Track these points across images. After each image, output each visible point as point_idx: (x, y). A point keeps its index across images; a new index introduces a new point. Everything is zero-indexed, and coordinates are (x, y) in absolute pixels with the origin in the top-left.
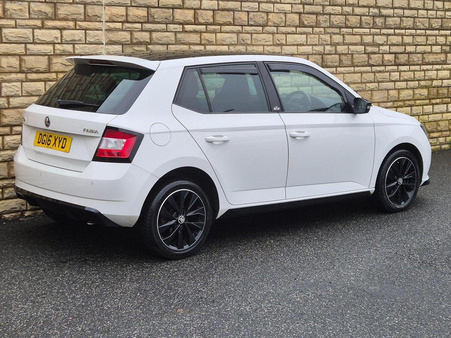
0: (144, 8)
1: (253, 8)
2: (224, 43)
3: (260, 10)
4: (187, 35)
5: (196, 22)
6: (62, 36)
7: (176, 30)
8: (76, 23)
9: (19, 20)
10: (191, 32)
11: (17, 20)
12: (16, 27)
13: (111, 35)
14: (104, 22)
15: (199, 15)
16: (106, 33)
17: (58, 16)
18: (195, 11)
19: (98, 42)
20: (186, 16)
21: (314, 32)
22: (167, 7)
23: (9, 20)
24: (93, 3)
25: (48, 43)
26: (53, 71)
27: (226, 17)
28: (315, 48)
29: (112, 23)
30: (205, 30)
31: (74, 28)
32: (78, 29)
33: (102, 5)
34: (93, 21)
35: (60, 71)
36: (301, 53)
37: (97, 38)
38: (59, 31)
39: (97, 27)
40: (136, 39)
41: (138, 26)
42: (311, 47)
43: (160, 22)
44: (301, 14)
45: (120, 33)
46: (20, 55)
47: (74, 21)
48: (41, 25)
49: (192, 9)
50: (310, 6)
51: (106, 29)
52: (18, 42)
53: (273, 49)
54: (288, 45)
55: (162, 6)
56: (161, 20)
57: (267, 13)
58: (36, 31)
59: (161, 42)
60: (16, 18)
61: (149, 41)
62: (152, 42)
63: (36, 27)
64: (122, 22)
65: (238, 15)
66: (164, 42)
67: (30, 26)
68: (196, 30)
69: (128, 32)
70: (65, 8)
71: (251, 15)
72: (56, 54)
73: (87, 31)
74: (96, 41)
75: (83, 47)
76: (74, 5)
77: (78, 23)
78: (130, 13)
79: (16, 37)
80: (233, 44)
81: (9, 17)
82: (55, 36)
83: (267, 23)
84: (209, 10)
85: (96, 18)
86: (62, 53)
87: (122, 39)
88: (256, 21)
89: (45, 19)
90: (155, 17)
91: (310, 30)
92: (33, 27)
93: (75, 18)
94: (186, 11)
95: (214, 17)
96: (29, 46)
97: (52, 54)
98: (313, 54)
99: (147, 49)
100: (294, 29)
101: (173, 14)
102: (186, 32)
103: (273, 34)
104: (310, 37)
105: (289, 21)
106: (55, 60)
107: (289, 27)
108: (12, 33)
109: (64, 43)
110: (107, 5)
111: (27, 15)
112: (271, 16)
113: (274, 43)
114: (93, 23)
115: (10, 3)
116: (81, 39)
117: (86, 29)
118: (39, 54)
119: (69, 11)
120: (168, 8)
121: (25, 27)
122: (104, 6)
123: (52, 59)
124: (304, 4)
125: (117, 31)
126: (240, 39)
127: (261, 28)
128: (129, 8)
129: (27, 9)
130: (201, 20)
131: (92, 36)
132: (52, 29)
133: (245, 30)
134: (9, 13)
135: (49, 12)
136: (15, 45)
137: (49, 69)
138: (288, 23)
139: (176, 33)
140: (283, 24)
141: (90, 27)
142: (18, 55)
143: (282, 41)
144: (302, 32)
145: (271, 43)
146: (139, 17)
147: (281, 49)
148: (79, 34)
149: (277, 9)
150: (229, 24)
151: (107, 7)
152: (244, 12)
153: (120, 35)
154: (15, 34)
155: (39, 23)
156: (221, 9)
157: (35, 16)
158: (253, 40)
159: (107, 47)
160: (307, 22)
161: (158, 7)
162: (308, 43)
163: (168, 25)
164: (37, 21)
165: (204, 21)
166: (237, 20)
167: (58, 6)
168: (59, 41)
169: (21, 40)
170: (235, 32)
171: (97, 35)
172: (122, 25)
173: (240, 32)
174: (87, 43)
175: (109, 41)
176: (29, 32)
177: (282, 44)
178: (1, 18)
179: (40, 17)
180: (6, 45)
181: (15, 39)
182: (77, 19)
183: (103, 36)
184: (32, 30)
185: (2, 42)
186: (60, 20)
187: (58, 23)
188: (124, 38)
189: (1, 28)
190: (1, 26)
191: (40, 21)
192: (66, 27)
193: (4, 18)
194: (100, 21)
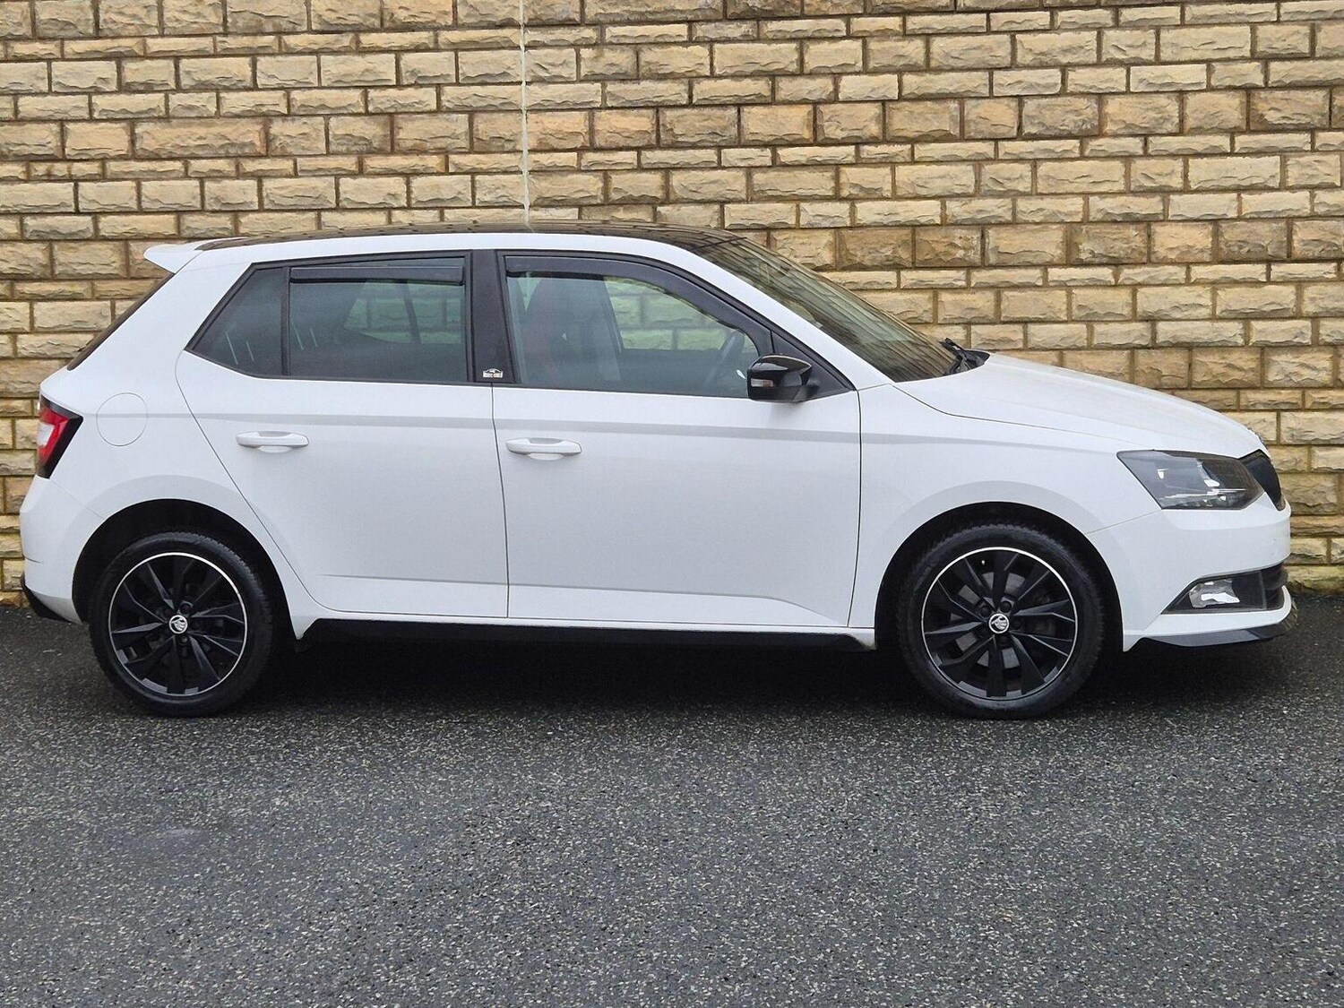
0: (644, 111)
1: (1039, 85)
2: (923, 192)
3: (1070, 88)
4: (785, 174)
5: (820, 138)
6: (409, 192)
7: (751, 163)
8: (447, 158)
9: (302, 159)
10: (803, 166)
11: (299, 159)
12: (296, 175)
13: (544, 184)
14: (525, 152)
15: (826, 118)
16: (532, 179)
17: (399, 145)
18: (815, 109)
19: (505, 201)
20: (781, 124)
21: (1317, 145)
22: (717, 102)
23: (278, 160)
24: (493, 109)
25: (373, 209)
27: (927, 119)
28: (1322, 196)
29: (546, 154)
30: (851, 159)
31: (439, 170)
32: (452, 174)
33: (520, 111)
34: (492, 150)
36: (1255, 216)
37: (501, 192)
38: (401, 180)
39: (505, 166)
40: (616, 190)
41: (630, 157)
42: (1307, 193)
43: (695, 143)
44: (1256, 93)
45: (570, 176)
47: (443, 153)
48: (354, 168)
49: (804, 102)
50: (1297, 64)
51: (531, 169)
52: (298, 208)
53: (1122, 205)
54: (1197, 191)
55: (702, 103)
56: (697, 139)
57: (1101, 97)
58: (343, 180)
59: (698, 197)
60: (294, 153)
61: (660, 194)
62: (672, 197)
63: (344, 172)
64: (580, 151)
65: (974, 110)
66: (710, 197)
67: (329, 170)
68: (819, 159)
69: (596, 174)
70: (417, 124)
71: (1030, 106)
73: (478, 178)
74: (500, 200)
75: (464, 213)
76: (440, 116)
77: (454, 158)
78: (599, 126)
79: (292, 197)
80: (958, 196)
81: (279, 152)
82: (387, 190)
83: (1101, 125)
84: (867, 102)
85: (505, 145)
87: (575, 192)
88: (1048, 122)
89: (367, 153)
90: (677, 131)
91: (1301, 139)
92: (337, 173)
93: (444, 146)
94: (782, 111)
95: (883, 120)
96: (326, 216)
98: (1313, 216)
99: (656, 215)
100: (1223, 142)
101: (739, 120)
102: (785, 166)
103: (1128, 158)
104: (1298, 162)
105: (1195, 115)
107: (1200, 134)
108: (282, 188)
109: (414, 206)
110: (531, 110)
111: (320, 146)
112: (1112, 106)
113: (1132, 188)
114: (493, 155)
115: (281, 122)
116: (460, 196)
117: (473, 173)
119: (426, 132)
120: (723, 106)
121: (317, 174)
122: (524, 112)
124: (1266, 60)
125: (564, 173)
126: (985, 179)
127: (1073, 144)
128: (598, 114)
129: (323, 134)
130: (832, 131)
131: (489, 188)
132: (385, 174)
133: (1006, 153)
134: (277, 143)
135: (374, 136)
136: (294, 214)
138: (1190, 123)
139: (750, 170)
140: (1170, 127)
141: (485, 167)
143: (1163, 181)
144: (1257, 146)
145: (1120, 186)
146: (627, 134)
147: (1166, 203)
148: (453, 186)
149: (1141, 81)
150: (946, 138)
151: (533, 116)
152: (1005, 101)
153: (571, 182)
154: (290, 189)
155: (349, 163)
156: (912, 96)
157: (340, 147)
158: (1040, 181)
159: (534, 213)
160: (1279, 115)
161: (690, 105)
162: (1291, 182)
163: (725, 150)
164: (346, 158)
165: (844, 134)
166: (972, 124)
167: (400, 120)
168: (404, 203)
169: (306, 203)
170: (964, 161)
171: (505, 186)
172: (580, 158)
173: (988, 160)
174: (477, 204)
175: (539, 198)
176: (323, 185)
177: (1166, 189)
178: (260, 156)
179: (354, 149)
180: (271, 215)
181: (292, 202)
182: (450, 148)
183: (522, 187)
184: (333, 179)
185: (261, 209)
186: (405, 154)
187: (397, 162)
188: (582, 191)
189: (260, 177)
190: (260, 173)
191: (353, 159)
192: (421, 169)
193: (266, 156)
194: (514, 151)
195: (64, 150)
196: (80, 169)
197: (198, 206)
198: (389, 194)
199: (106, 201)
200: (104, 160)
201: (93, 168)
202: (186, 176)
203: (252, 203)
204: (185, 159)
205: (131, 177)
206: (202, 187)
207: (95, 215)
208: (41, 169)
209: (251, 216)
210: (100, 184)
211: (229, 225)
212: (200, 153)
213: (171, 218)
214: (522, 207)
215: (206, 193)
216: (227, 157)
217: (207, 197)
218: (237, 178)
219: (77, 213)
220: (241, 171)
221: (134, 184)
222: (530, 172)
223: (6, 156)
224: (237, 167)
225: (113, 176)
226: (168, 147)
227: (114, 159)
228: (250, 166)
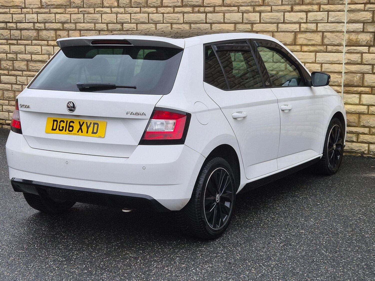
6: (307, 17)
8: (320, 6)
9: (274, 6)
11: (273, 7)
12: (271, 12)
13: (352, 15)
14: (346, 4)
16: (348, 13)
17: (305, 2)
19: (338, 21)
23: (266, 7)
25: (295, 23)
26: (298, 44)
29: (354, 5)
31: (318, 11)
32: (321, 11)
34: (336, 4)
35: (304, 44)
37: (337, 18)
38: (304, 13)
39: (339, 9)
45: (361, 13)
46: (273, 32)
47: (319, 4)
48: (290, 9)
51: (348, 10)
52: (272, 22)
58: (286, 13)
60: (271, 5)
63: (287, 11)
64: (365, 4)
67: (282, 10)
69: (370, 12)
72: (301, 31)
73: (330, 13)
74: (337, 20)
75: (324, 25)
77: (322, 6)
79: (270, 19)
81: (266, 4)
82: (300, 17)
86: (306, 30)
87: (362, 18)
89: (294, 5)
92: (284, 11)
93: (319, 2)
96: (280, 25)
97: (298, 31)
106: (299, 36)
108: (267, 16)
109: (308, 22)
111: (279, 2)
114: (335, 5)
116: (323, 19)
117: (328, 11)
118: (288, 31)
121: (278, 11)
123: (297, 35)
125: (359, 11)
131: (333, 16)
132: (299, 12)
136: (270, 24)
137: (295, 43)
141: (332, 9)
142: (271, 32)
148: (321, 15)
154: (269, 16)
155: (288, 8)
157: (286, 2)
159: (348, 25)
164: (287, 6)
168: (305, 21)
169: (274, 21)
171: (338, 16)
172: (365, 6)
174: (329, 22)
175: (350, 20)
176: (280, 15)
178: (261, 6)
179: (290, 3)
180: (263, 24)
181: (269, 20)
182: (321, 3)
183: (345, 17)
184: (283, 13)
185: (260, 23)
186: (307, 5)
187: (304, 7)
188: (365, 17)
189: (260, 12)
190: (261, 11)
191: (290, 7)
192: (311, 10)
193: (263, 5)
194: (343, 4)
195: (203, 3)
196: (208, 9)
197: (241, 21)
198: (300, 18)
199: (214, 20)
200: (214, 7)
201: (211, 9)
202: (238, 12)
203: (257, 20)
204: (238, 6)
205: (222, 12)
206: (243, 15)
207: (211, 24)
208: (196, 9)
209: (257, 24)
210: (213, 14)
211: (250, 28)
212: (243, 4)
213: (233, 25)
214: (344, 23)
215: (244, 17)
216: (251, 6)
217: (244, 18)
218: (254, 12)
219: (206, 23)
220: (255, 10)
221: (223, 14)
222: (348, 11)
223: (187, 5)
224: (254, 9)
225: (217, 12)
226: (234, 3)
227: (218, 6)
228: (258, 9)
